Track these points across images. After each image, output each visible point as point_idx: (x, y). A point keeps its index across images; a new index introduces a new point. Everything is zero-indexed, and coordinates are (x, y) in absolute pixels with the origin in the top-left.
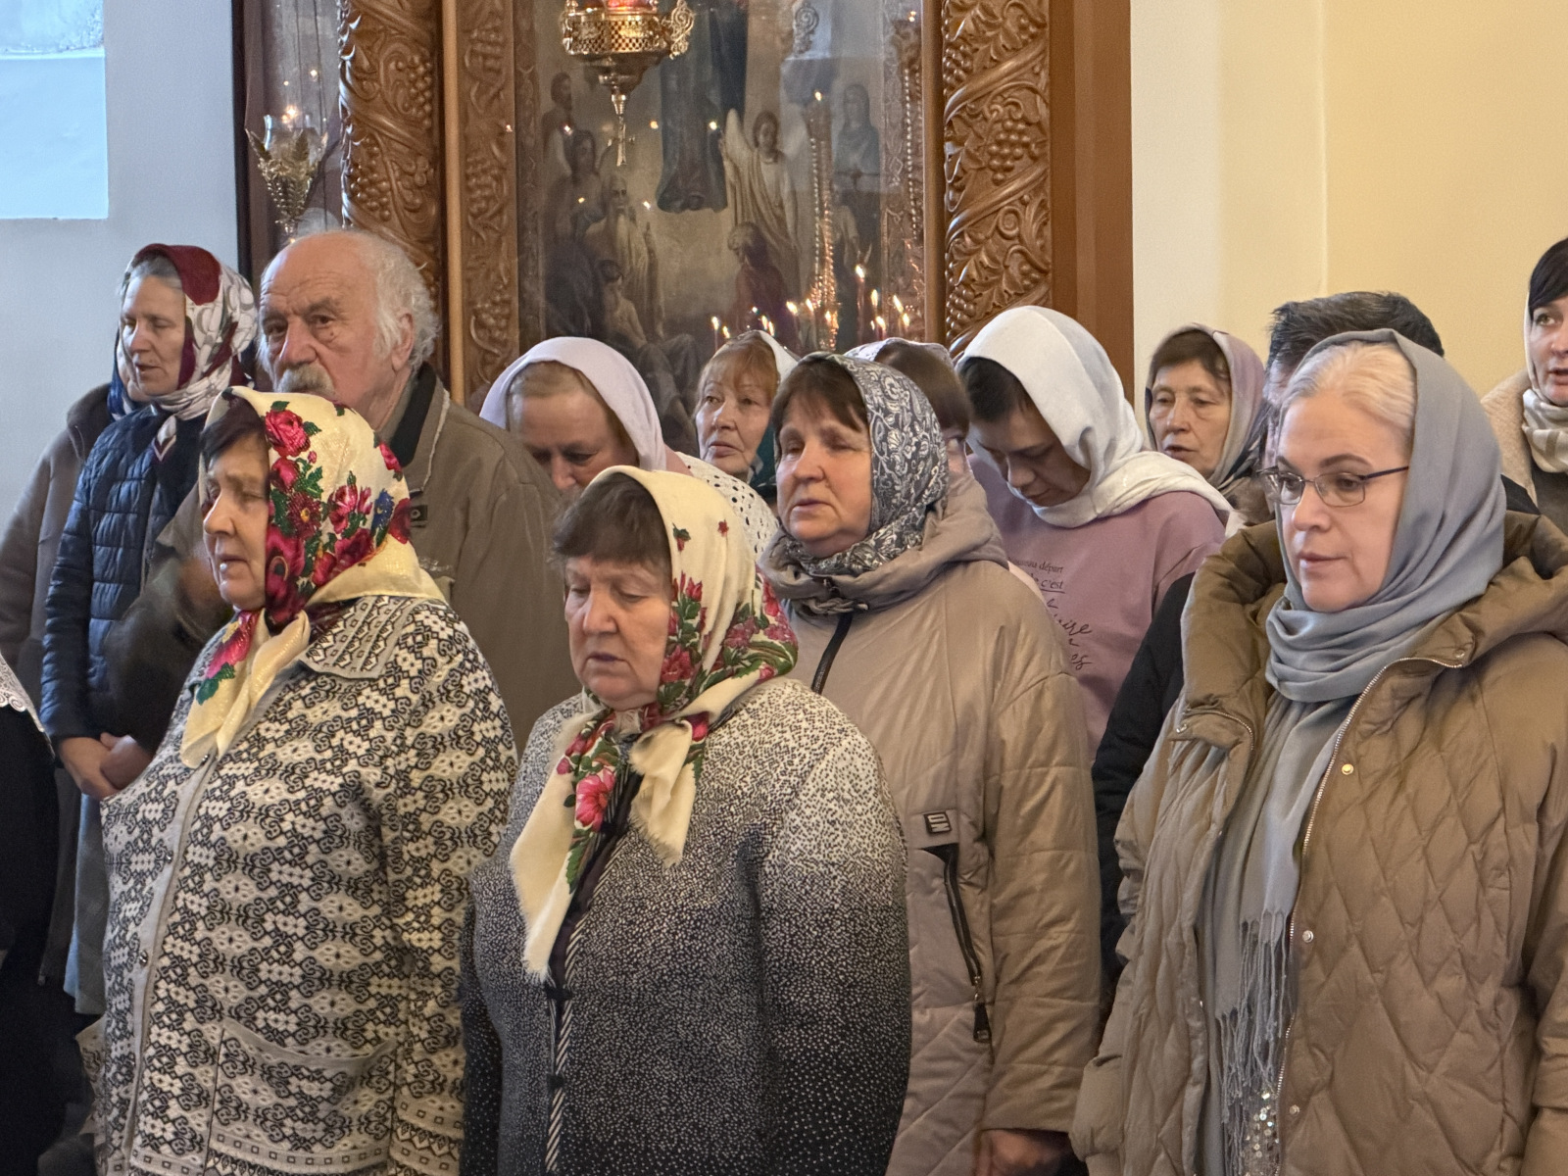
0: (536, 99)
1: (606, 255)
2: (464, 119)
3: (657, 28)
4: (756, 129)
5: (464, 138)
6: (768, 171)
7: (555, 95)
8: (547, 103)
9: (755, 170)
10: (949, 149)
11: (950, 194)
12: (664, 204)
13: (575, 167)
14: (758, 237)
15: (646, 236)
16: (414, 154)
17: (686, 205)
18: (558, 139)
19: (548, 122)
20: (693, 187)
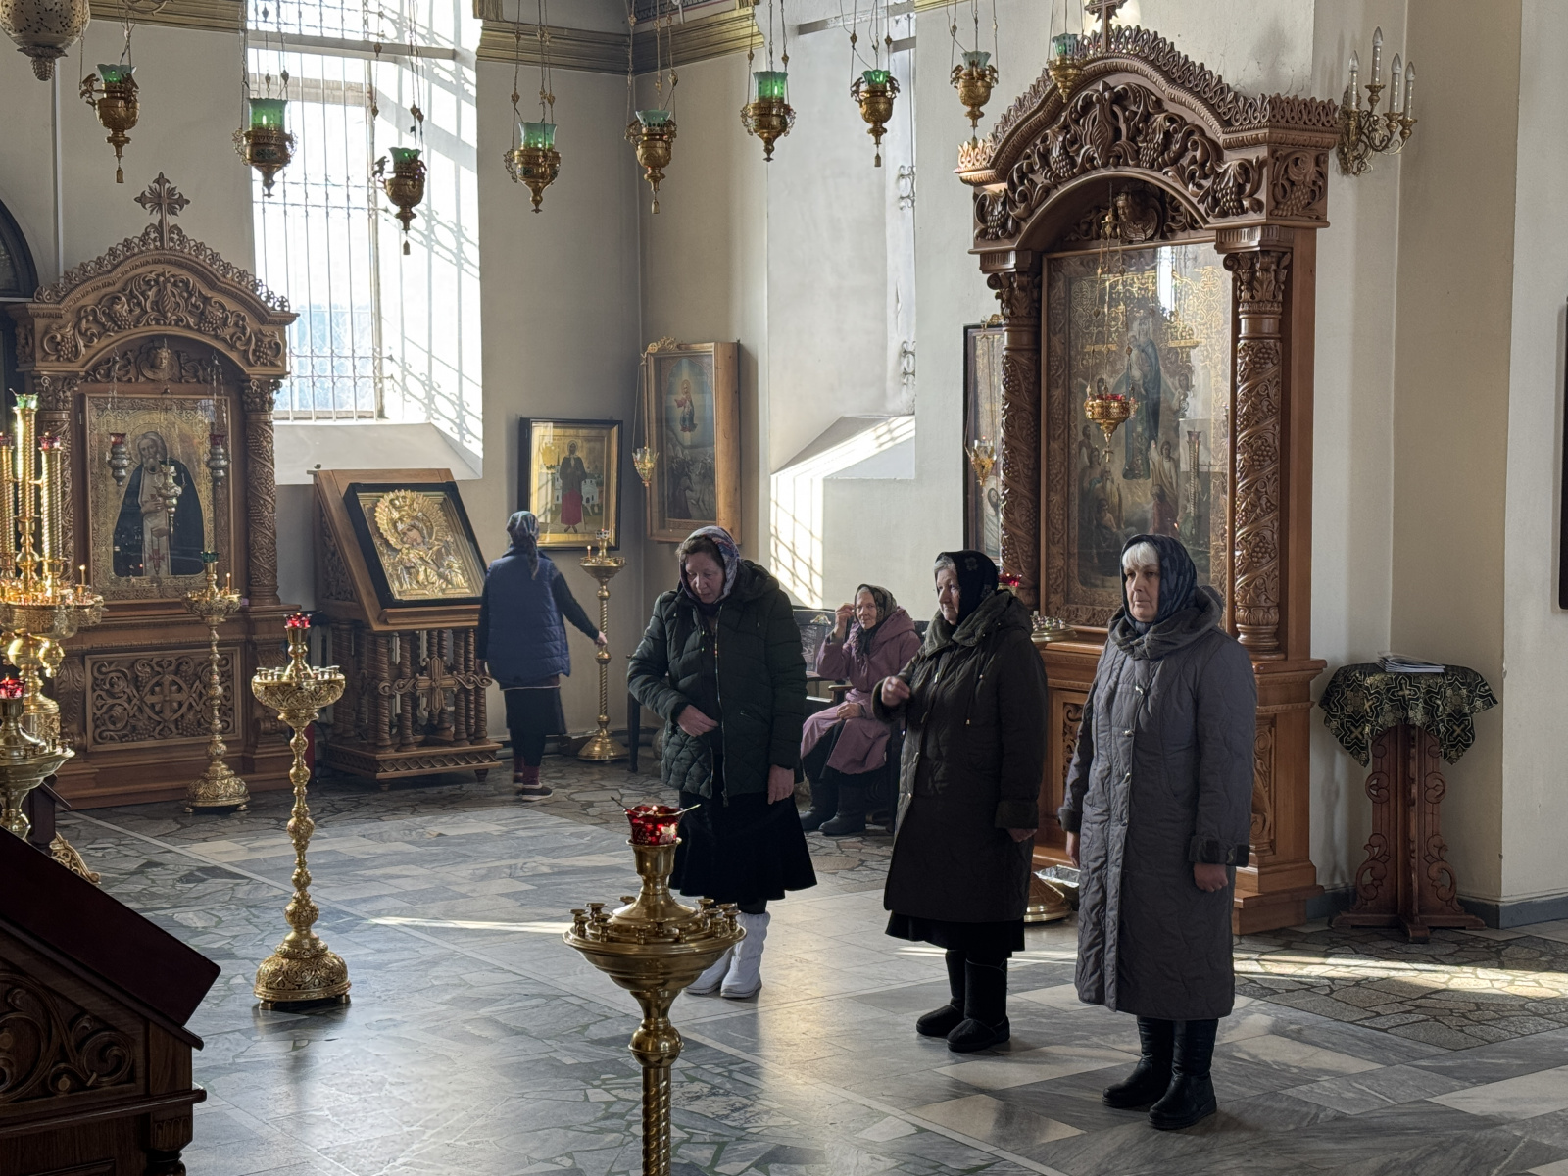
0: (1077, 435)
1: (1102, 496)
2: (1048, 444)
3: (1125, 408)
4: (1162, 448)
5: (1047, 451)
6: (1167, 465)
7: (1084, 434)
8: (1081, 437)
9: (1161, 464)
10: (1238, 456)
11: (1238, 475)
12: (1125, 476)
13: (1090, 461)
14: (1162, 490)
15: (1118, 489)
16: (1029, 457)
17: (1134, 477)
18: (1084, 450)
19: (1081, 445)
20: (1136, 470)
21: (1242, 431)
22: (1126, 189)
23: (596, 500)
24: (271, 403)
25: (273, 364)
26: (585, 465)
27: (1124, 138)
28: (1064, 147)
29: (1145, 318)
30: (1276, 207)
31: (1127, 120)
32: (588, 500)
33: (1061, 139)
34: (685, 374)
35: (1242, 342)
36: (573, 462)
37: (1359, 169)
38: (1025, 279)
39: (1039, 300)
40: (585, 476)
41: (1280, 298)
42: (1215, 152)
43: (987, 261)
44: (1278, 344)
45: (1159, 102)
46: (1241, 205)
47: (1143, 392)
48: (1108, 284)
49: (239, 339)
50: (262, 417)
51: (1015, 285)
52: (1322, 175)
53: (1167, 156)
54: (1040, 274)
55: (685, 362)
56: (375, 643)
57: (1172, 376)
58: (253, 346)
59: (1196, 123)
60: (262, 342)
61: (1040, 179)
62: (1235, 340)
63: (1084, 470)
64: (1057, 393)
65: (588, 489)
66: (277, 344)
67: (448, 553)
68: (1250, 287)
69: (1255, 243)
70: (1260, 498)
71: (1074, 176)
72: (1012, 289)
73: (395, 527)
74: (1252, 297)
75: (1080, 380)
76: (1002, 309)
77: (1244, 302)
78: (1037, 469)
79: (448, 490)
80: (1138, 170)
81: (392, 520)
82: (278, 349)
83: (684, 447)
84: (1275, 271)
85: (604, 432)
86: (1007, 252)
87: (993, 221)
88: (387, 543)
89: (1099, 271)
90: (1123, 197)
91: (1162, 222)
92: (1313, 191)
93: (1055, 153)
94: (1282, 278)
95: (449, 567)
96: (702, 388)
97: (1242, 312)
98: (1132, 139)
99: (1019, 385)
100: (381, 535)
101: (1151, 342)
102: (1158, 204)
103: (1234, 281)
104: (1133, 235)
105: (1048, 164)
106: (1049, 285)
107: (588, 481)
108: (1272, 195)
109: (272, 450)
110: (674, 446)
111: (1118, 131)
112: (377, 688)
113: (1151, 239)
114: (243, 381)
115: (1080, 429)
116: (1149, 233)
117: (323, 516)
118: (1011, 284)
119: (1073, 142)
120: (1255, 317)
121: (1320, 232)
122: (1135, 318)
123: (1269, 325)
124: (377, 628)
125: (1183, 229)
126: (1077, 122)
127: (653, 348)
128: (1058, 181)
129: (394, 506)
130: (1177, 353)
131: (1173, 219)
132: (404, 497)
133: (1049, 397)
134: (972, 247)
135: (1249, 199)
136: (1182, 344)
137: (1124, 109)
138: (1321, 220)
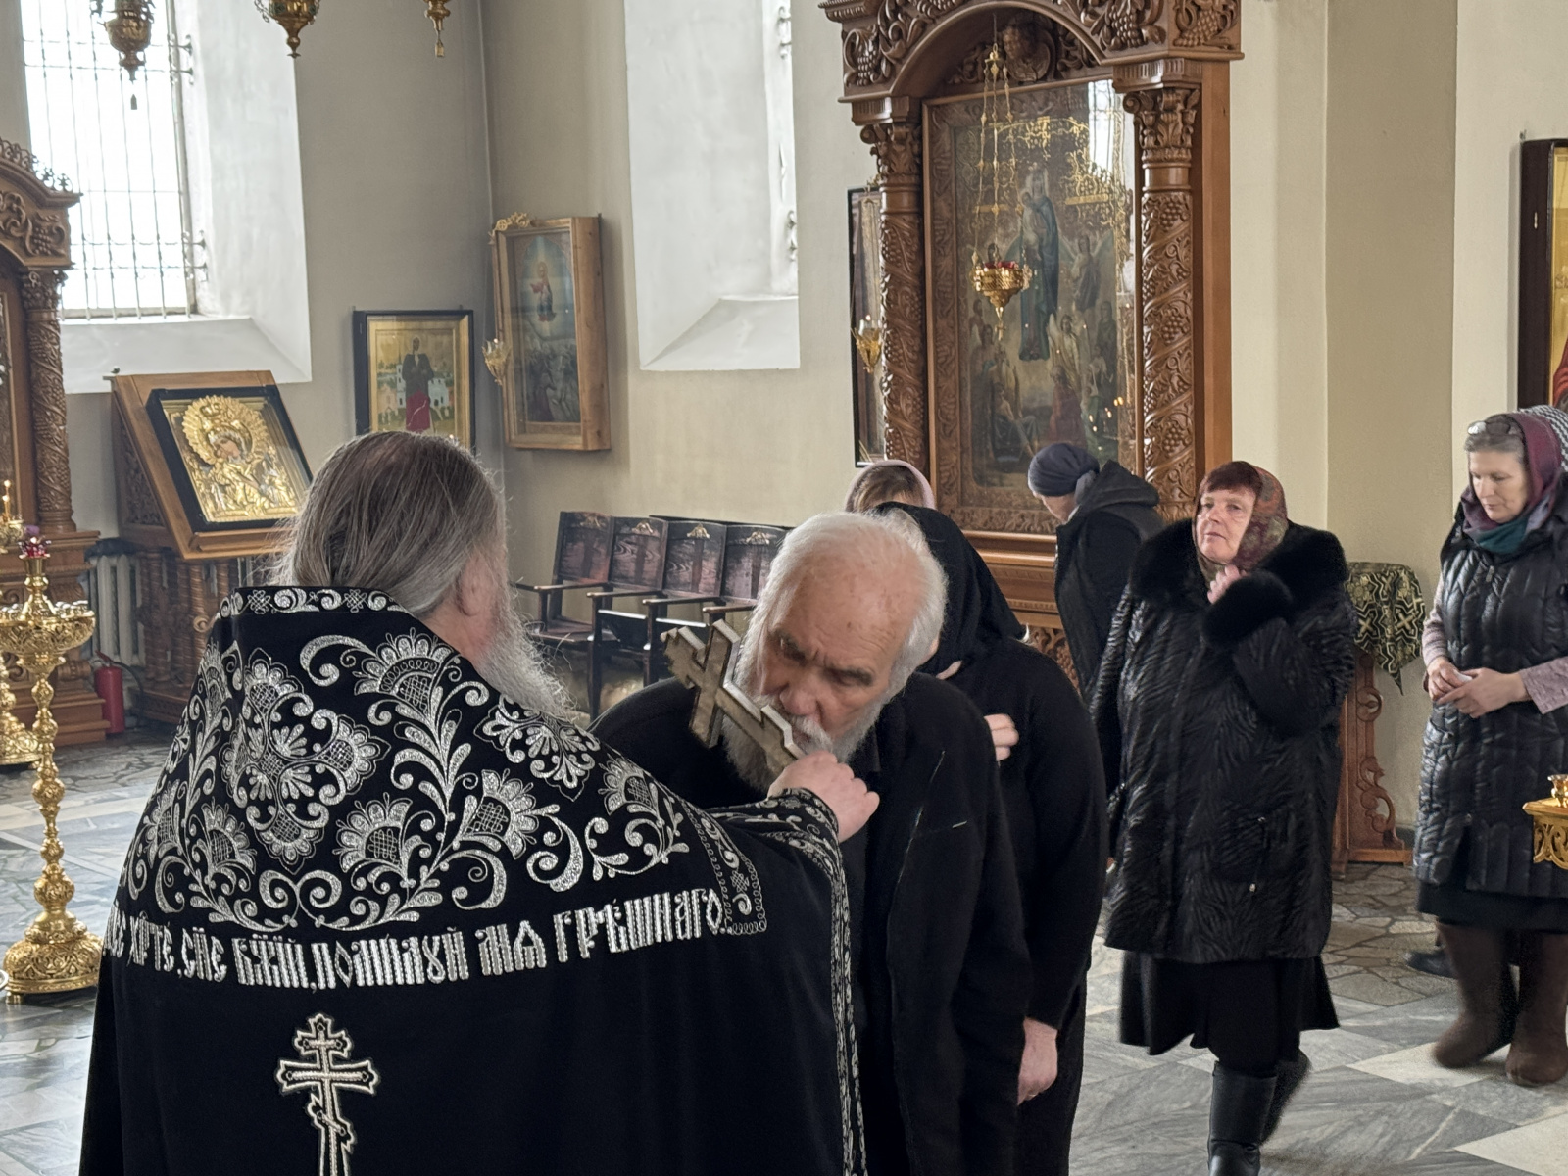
0: (967, 310)
1: (997, 380)
2: (935, 321)
3: (1018, 277)
4: (1062, 323)
5: (935, 330)
6: (1068, 342)
7: (974, 309)
8: (971, 313)
9: (1062, 341)
10: (1145, 330)
11: (1146, 351)
12: (1022, 357)
13: (983, 340)
14: (1063, 371)
15: (1015, 372)
16: (914, 337)
17: (1032, 357)
18: (976, 329)
19: (972, 321)
20: (1035, 349)
21: (1149, 299)
22: (1013, 21)
23: (447, 403)
24: (56, 298)
25: (56, 254)
26: (433, 362)
29: (1039, 171)
30: (1181, 36)
32: (436, 403)
34: (541, 255)
35: (1146, 196)
36: (417, 360)
38: (902, 130)
39: (920, 155)
40: (431, 375)
41: (1189, 142)
43: (862, 111)
44: (1188, 197)
46: (1141, 36)
47: (1039, 258)
48: (995, 132)
49: (14, 224)
50: (45, 315)
51: (892, 138)
54: (920, 123)
55: (540, 240)
56: (188, 572)
57: (1071, 238)
58: (30, 232)
60: (40, 227)
61: (916, 12)
62: (1140, 194)
63: (976, 351)
64: (946, 263)
65: (437, 390)
66: (58, 229)
67: (270, 466)
68: (1155, 133)
69: (1157, 80)
70: (1171, 377)
71: (952, 9)
72: (889, 144)
73: (207, 439)
74: (1157, 142)
75: (969, 246)
76: (879, 166)
77: (1148, 148)
78: (924, 352)
79: (267, 394)
81: (203, 430)
82: (61, 236)
83: (543, 339)
84: (1182, 112)
85: (452, 324)
86: (882, 99)
87: (864, 63)
88: (197, 456)
89: (983, 118)
90: (1010, 30)
91: (1054, 59)
92: (1224, 17)
94: (1191, 119)
95: (272, 483)
96: (561, 271)
97: (1146, 161)
99: (901, 254)
100: (191, 450)
101: (1047, 200)
102: (1050, 38)
103: (1136, 124)
104: (1023, 76)
106: (931, 137)
107: (436, 380)
108: (1176, 22)
109: (59, 354)
110: (532, 338)
112: (191, 625)
113: (1044, 79)
114: (21, 274)
115: (971, 303)
116: (1041, 73)
117: (123, 428)
118: (888, 137)
120: (1159, 166)
121: (1232, 63)
122: (1028, 172)
123: (1175, 176)
124: (188, 556)
125: (1080, 67)
127: (503, 225)
128: (936, 14)
129: (206, 415)
130: (1076, 211)
131: (1068, 53)
132: (216, 404)
133: (935, 267)
134: (841, 94)
135: (1148, 28)
136: (1082, 200)
138: (1234, 50)
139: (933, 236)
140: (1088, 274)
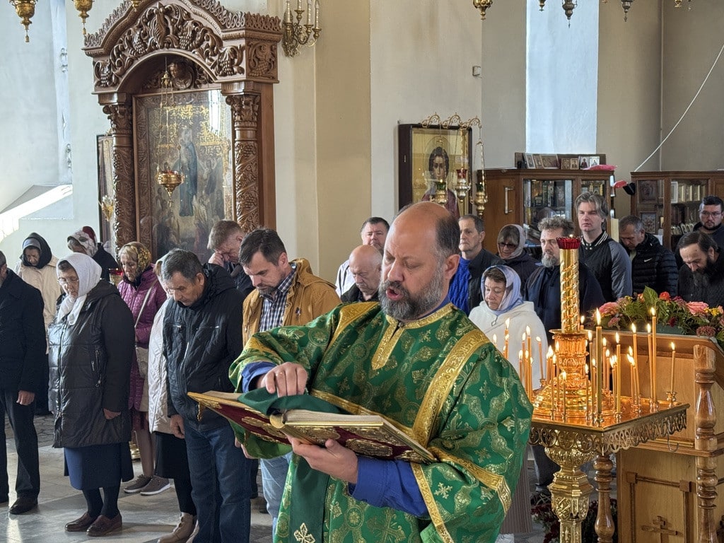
0: (154, 193)
1: (169, 225)
2: (139, 197)
3: (179, 178)
4: (199, 200)
5: (140, 201)
6: (202, 208)
7: (158, 193)
8: (157, 194)
9: (199, 208)
10: (237, 203)
11: (238, 213)
12: (181, 214)
13: (162, 207)
14: (200, 222)
15: (177, 222)
16: (129, 205)
17: (185, 215)
18: (159, 201)
19: (157, 198)
20: (186, 211)
21: (239, 190)
22: (174, 61)
27: (171, 33)
28: (140, 37)
29: (188, 130)
30: (251, 72)
31: (173, 24)
33: (138, 33)
35: (237, 143)
37: (294, 54)
38: (123, 109)
39: (132, 120)
41: (256, 119)
42: (219, 42)
43: (102, 98)
44: (256, 144)
45: (188, 14)
46: (233, 71)
47: (188, 169)
48: (167, 111)
51: (118, 112)
52: (274, 56)
53: (194, 44)
54: (132, 105)
59: (208, 26)
61: (129, 54)
62: (234, 142)
63: (159, 212)
64: (144, 170)
68: (240, 113)
69: (241, 90)
70: (249, 225)
71: (146, 53)
72: (116, 114)
74: (241, 119)
75: (155, 163)
76: (112, 125)
77: (237, 121)
78: (134, 211)
80: (179, 50)
84: (252, 106)
86: (113, 93)
87: (104, 77)
89: (161, 104)
90: (173, 65)
91: (194, 79)
92: (270, 64)
93: (136, 40)
94: (256, 108)
98: (176, 34)
99: (123, 166)
101: (191, 143)
103: (232, 110)
105: (132, 47)
106: (137, 112)
108: (248, 65)
111: (168, 29)
113: (189, 88)
116: (188, 85)
118: (116, 111)
119: (145, 34)
120: (243, 129)
121: (274, 85)
123: (250, 134)
125: (205, 83)
126: (146, 24)
128: (138, 56)
130: (205, 148)
131: (200, 76)
133: (139, 172)
134: (93, 90)
135: (237, 67)
136: (208, 143)
137: (171, 18)
138: (275, 79)
139: (138, 158)
140: (211, 177)
